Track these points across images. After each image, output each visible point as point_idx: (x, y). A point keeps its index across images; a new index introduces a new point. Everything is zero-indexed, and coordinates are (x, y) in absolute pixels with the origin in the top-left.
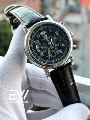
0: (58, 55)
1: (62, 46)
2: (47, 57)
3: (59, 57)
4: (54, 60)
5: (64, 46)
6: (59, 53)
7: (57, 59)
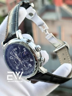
0: (29, 69)
1: (31, 61)
2: (21, 69)
3: (30, 70)
4: (27, 72)
5: (32, 60)
6: (30, 66)
7: (29, 71)
